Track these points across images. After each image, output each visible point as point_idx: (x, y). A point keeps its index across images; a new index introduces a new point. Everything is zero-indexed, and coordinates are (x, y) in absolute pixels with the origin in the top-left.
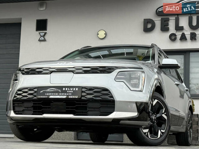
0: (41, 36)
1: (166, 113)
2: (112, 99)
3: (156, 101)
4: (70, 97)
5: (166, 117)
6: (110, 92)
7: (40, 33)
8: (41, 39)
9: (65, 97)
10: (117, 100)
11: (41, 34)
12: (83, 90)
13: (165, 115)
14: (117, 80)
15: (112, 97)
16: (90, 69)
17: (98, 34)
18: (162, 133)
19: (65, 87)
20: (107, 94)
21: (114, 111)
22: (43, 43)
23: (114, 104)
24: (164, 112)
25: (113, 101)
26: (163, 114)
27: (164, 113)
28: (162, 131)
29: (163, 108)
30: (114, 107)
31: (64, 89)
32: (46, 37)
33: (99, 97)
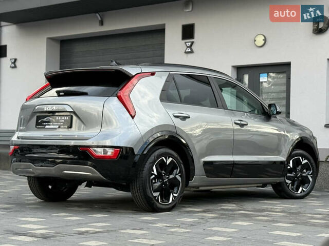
11: (187, 44)
17: (255, 41)
22: (190, 55)
32: (193, 47)
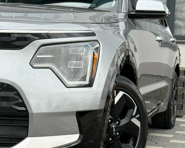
1: (139, 115)
2: (23, 109)
3: (121, 93)
5: (138, 123)
6: (18, 94)
10: (33, 112)
13: (137, 118)
14: (35, 65)
15: (23, 104)
21: (27, 136)
24: (136, 114)
26: (132, 117)
27: (134, 116)
29: (134, 107)
30: (27, 127)
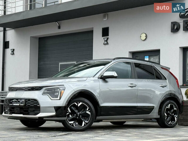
0: (105, 41)
3: (81, 103)
4: (21, 105)
5: (89, 113)
6: (38, 102)
7: (104, 38)
8: (105, 43)
9: (19, 105)
10: (41, 106)
12: (27, 100)
13: (89, 112)
14: (43, 94)
15: (39, 104)
16: (30, 88)
17: (141, 37)
18: (86, 123)
19: (19, 99)
20: (36, 103)
21: (40, 113)
22: (107, 46)
23: (40, 109)
24: (89, 110)
25: (39, 107)
26: (87, 111)
28: (86, 122)
29: (87, 108)
31: (19, 100)
32: (108, 41)
33: (32, 104)
